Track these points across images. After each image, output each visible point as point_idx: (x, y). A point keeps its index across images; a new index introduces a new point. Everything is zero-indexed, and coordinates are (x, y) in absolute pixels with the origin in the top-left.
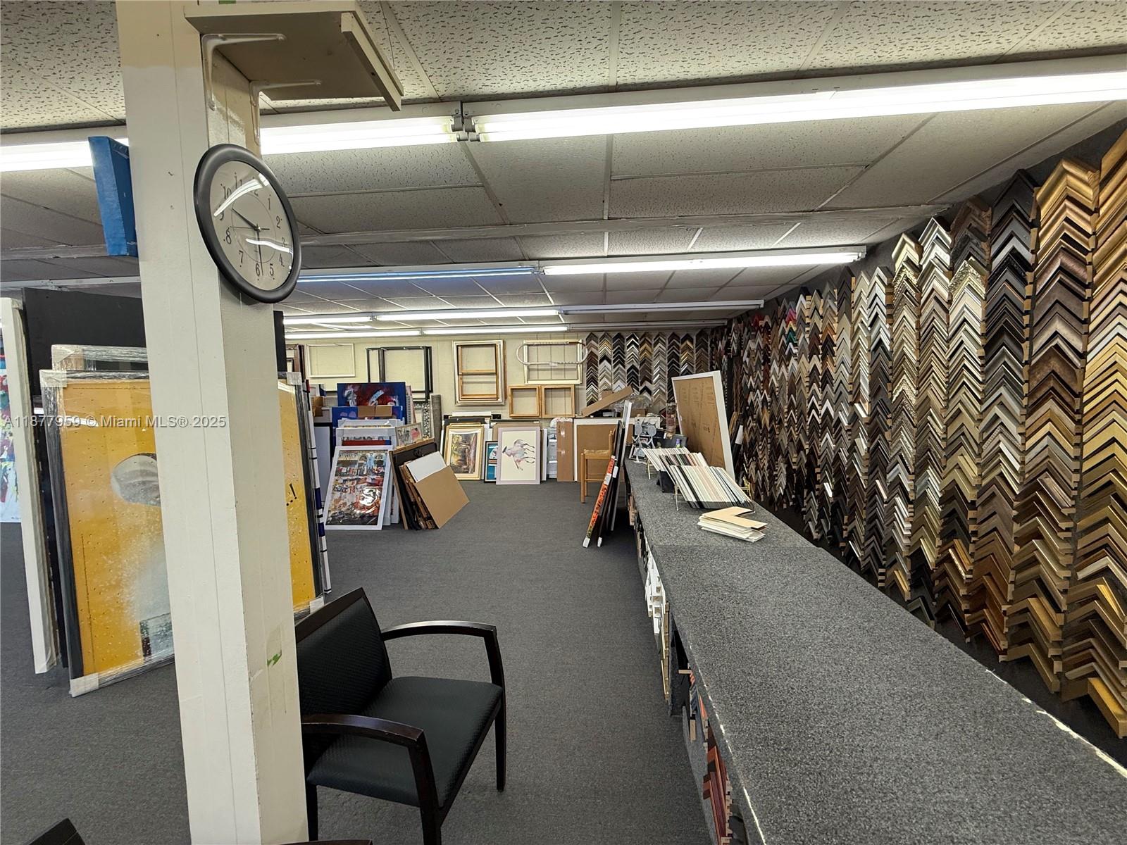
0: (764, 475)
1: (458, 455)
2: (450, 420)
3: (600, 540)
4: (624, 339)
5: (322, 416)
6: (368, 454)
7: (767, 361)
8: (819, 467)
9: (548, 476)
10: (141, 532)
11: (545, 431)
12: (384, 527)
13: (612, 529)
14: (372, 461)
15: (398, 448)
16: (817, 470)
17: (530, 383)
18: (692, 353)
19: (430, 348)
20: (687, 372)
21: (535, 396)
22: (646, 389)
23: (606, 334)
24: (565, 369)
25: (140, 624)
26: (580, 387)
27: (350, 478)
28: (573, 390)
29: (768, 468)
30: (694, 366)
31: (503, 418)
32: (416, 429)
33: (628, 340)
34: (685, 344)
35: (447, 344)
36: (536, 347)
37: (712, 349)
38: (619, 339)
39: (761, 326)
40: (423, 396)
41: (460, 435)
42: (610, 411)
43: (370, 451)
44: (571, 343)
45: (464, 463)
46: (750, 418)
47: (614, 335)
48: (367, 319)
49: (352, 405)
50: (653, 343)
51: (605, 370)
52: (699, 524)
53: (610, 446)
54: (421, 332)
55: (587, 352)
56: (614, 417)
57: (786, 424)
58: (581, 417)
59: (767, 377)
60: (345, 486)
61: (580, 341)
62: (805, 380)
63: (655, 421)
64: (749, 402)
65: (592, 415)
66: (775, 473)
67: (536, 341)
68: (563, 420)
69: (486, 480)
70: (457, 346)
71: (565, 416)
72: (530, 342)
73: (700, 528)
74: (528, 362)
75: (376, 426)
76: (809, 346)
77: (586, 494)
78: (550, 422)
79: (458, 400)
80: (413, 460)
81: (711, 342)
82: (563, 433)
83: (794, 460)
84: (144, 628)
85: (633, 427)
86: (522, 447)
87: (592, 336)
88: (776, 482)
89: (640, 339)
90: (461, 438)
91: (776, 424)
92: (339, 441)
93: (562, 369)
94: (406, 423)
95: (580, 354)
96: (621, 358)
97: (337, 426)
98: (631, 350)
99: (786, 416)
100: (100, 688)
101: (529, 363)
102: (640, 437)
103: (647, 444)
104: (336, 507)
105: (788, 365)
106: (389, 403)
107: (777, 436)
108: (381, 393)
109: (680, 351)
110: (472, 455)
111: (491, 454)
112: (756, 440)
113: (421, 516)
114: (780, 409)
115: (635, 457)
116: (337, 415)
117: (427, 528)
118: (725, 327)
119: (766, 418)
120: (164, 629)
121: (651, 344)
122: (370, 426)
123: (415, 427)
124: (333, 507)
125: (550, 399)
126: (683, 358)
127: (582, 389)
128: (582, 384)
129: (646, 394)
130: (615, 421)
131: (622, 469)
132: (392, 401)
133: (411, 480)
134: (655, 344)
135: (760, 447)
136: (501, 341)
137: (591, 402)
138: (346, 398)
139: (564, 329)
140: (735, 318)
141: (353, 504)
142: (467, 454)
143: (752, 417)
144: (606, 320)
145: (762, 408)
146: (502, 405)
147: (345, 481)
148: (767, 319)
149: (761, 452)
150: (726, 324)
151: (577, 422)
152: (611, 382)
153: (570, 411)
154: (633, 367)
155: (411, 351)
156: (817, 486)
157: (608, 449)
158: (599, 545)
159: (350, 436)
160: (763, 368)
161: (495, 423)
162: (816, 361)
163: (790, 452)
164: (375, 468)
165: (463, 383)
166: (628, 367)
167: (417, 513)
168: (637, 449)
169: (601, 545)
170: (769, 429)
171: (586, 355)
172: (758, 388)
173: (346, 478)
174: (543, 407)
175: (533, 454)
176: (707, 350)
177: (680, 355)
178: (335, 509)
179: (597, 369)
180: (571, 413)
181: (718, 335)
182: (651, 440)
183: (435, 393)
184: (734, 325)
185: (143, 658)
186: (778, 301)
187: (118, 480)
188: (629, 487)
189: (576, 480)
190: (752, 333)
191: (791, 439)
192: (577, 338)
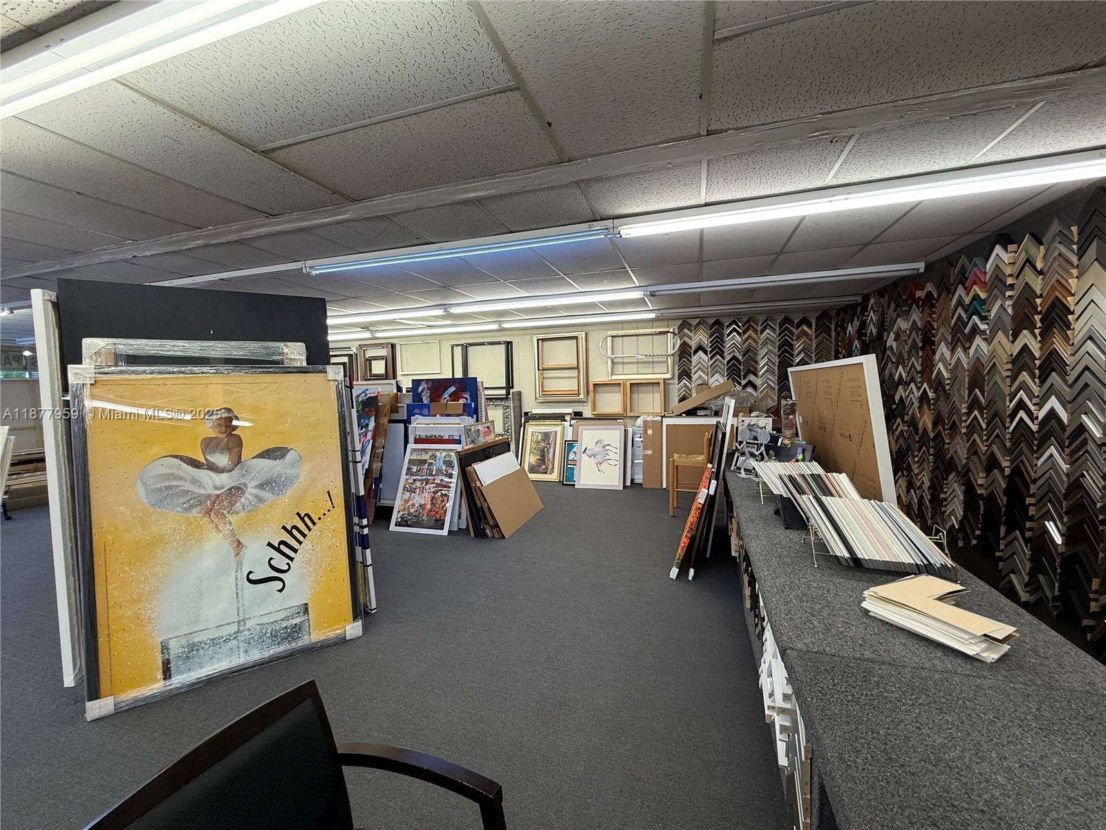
0: (922, 497)
1: (536, 454)
2: (530, 417)
3: (692, 571)
4: (723, 325)
5: (397, 412)
6: (438, 453)
7: (929, 344)
8: (1033, 495)
9: (632, 480)
10: (166, 541)
11: (630, 430)
12: (450, 531)
13: (708, 556)
14: (442, 461)
15: (467, 447)
16: (1029, 501)
17: (614, 377)
18: (810, 340)
19: (511, 343)
20: (803, 363)
21: (620, 392)
22: (750, 383)
23: (702, 321)
24: (653, 362)
25: (161, 643)
26: (670, 381)
27: (420, 478)
28: (662, 384)
29: (929, 488)
30: (813, 355)
31: (584, 416)
32: (488, 427)
33: (728, 326)
34: (800, 329)
35: (528, 337)
36: (621, 338)
37: (838, 334)
38: (717, 327)
39: (919, 297)
40: (504, 392)
41: (540, 433)
42: (706, 409)
43: (440, 450)
44: (660, 333)
45: (542, 464)
46: (899, 420)
47: (711, 321)
48: (439, 312)
49: (425, 402)
50: (759, 329)
51: (700, 362)
52: (864, 605)
53: (706, 451)
54: (500, 325)
55: (679, 342)
56: (711, 416)
57: (964, 430)
58: (671, 415)
59: (928, 365)
60: (414, 486)
61: (671, 330)
62: (1004, 369)
63: (766, 423)
64: (897, 398)
65: (684, 413)
66: (942, 496)
67: (620, 333)
68: (650, 418)
69: (565, 483)
70: (538, 340)
71: (653, 414)
72: (615, 333)
73: (866, 612)
74: (612, 354)
75: (446, 424)
76: (1013, 318)
77: (675, 506)
78: (636, 421)
79: (538, 396)
80: (482, 460)
81: (837, 325)
82: (650, 432)
83: (980, 482)
84: (165, 648)
85: (735, 431)
86: (604, 448)
87: (685, 324)
88: (943, 509)
89: (743, 326)
90: (540, 436)
91: (945, 430)
92: (411, 439)
93: (651, 362)
94: (477, 421)
95: (671, 344)
96: (719, 348)
97: (410, 423)
98: (733, 338)
99: (964, 418)
100: (116, 713)
101: (613, 356)
102: (747, 443)
103: (757, 453)
104: (405, 507)
105: (969, 348)
106: (461, 400)
107: (946, 446)
108: (453, 389)
109: (795, 338)
110: (551, 455)
111: (570, 455)
112: (908, 449)
113: (487, 523)
114: (954, 410)
115: (739, 469)
116: (411, 412)
117: (494, 537)
118: (858, 304)
119: (926, 420)
120: (186, 650)
121: (757, 331)
122: (441, 424)
123: (486, 425)
124: (403, 507)
125: (636, 395)
126: (798, 346)
127: (672, 384)
128: (672, 379)
129: (749, 390)
130: (712, 421)
131: (721, 482)
132: (463, 397)
133: (478, 484)
134: (762, 331)
135: (916, 459)
136: (584, 333)
137: (683, 399)
138: (420, 394)
139: (652, 316)
140: (874, 292)
141: (421, 506)
142: (545, 454)
143: (903, 419)
144: (702, 303)
145: (920, 408)
146: (584, 402)
147: (414, 480)
148: (929, 287)
149: (916, 466)
150: (860, 301)
151: (667, 421)
152: (708, 375)
153: (658, 408)
154: (734, 358)
155: (493, 346)
156: (1028, 525)
157: (703, 454)
158: (690, 578)
159: (422, 434)
160: (921, 353)
161: (575, 421)
162: (1026, 338)
163: (973, 469)
164: (444, 468)
165: (544, 378)
166: (728, 358)
167: (483, 520)
168: (742, 459)
169: (694, 578)
170: (932, 436)
171: (678, 345)
172: (912, 380)
173: (416, 478)
174: (629, 404)
175: (616, 455)
176: (831, 337)
177: (794, 343)
178: (404, 510)
179: (690, 361)
180: (660, 411)
181: (846, 316)
182: (763, 448)
183: (515, 390)
184: (872, 301)
185: (163, 682)
186: (950, 261)
187: (144, 484)
188: (730, 505)
189: (664, 486)
190: (904, 309)
191: (973, 451)
192: (668, 326)
